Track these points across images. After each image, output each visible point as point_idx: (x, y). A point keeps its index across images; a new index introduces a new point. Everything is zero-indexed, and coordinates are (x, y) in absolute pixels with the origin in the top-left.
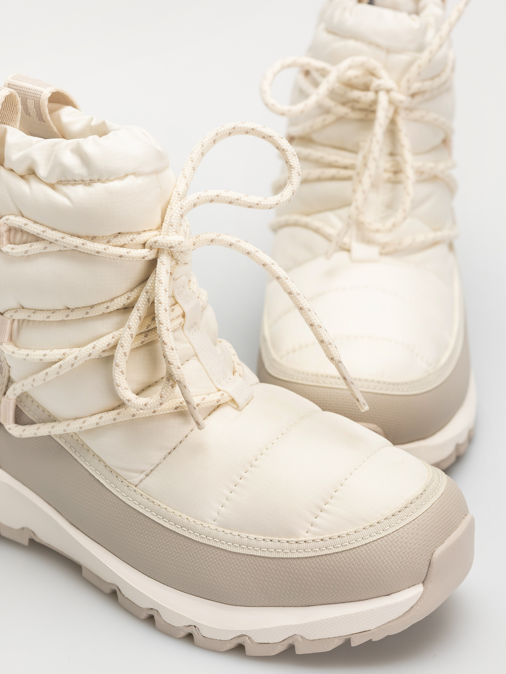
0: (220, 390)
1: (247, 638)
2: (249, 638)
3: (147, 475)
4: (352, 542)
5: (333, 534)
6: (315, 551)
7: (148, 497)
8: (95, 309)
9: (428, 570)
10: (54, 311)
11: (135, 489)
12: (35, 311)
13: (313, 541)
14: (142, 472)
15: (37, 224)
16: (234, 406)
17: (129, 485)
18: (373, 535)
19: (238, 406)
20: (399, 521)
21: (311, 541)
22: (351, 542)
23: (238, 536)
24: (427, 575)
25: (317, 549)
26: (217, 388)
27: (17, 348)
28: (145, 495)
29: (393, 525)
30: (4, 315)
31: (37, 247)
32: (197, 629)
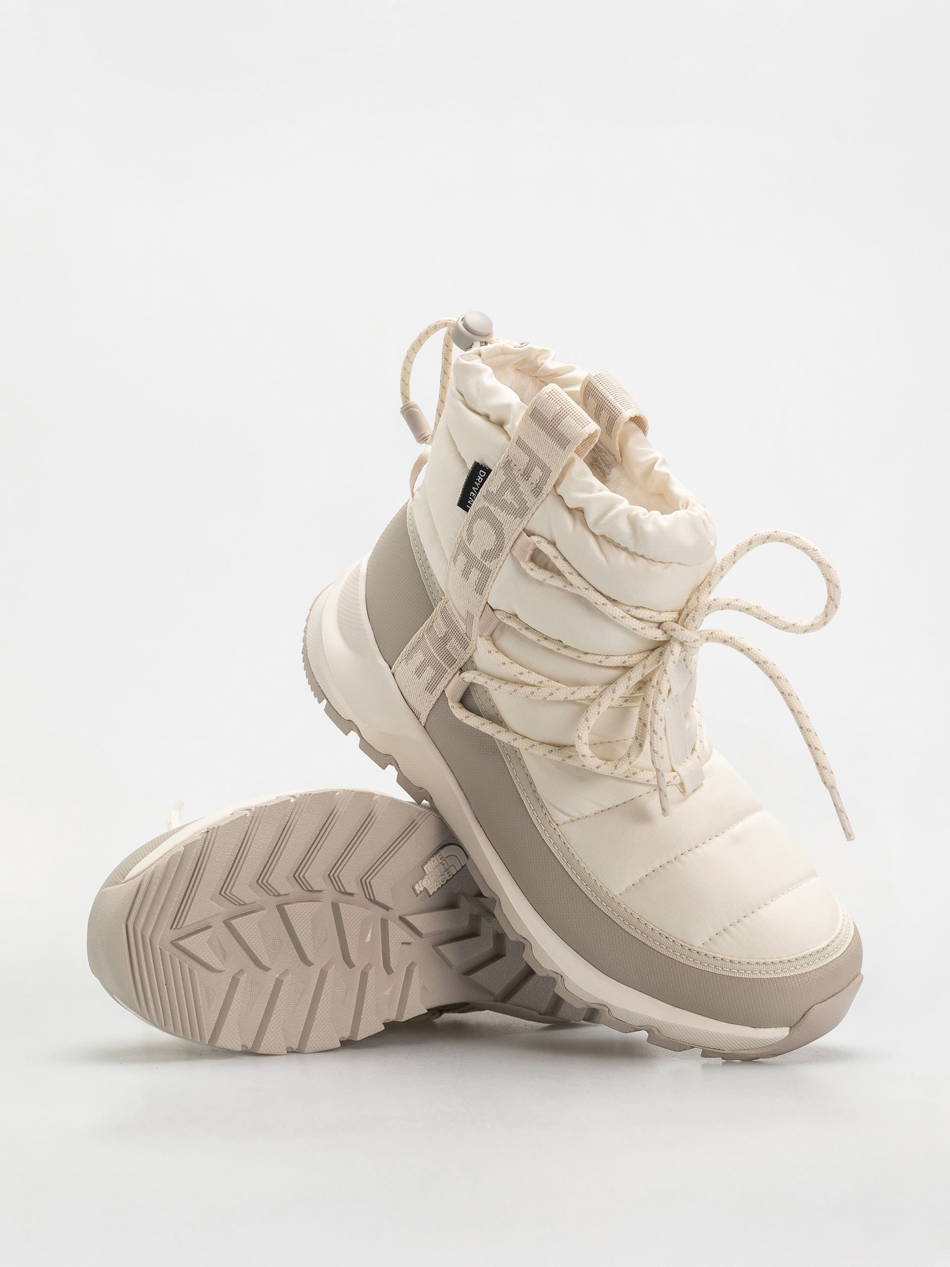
0: (674, 771)
1: (607, 1009)
2: (609, 1010)
3: (572, 821)
4: (741, 971)
5: (726, 957)
6: (703, 965)
7: (566, 842)
8: (588, 657)
9: (800, 1020)
10: (546, 638)
11: (556, 828)
12: (528, 628)
13: (706, 955)
14: (569, 815)
15: (567, 562)
16: (681, 790)
17: (552, 821)
18: (763, 972)
19: (685, 792)
20: (792, 968)
21: (704, 954)
22: (739, 971)
23: (637, 919)
24: (797, 1023)
25: (706, 965)
26: (672, 767)
27: (495, 648)
28: (564, 838)
29: (785, 970)
30: (495, 612)
31: (557, 582)
32: (562, 979)
